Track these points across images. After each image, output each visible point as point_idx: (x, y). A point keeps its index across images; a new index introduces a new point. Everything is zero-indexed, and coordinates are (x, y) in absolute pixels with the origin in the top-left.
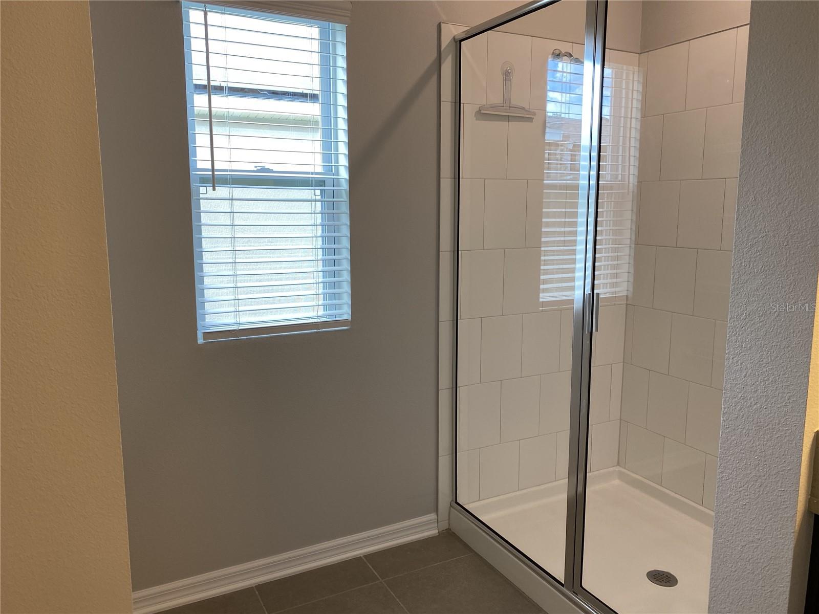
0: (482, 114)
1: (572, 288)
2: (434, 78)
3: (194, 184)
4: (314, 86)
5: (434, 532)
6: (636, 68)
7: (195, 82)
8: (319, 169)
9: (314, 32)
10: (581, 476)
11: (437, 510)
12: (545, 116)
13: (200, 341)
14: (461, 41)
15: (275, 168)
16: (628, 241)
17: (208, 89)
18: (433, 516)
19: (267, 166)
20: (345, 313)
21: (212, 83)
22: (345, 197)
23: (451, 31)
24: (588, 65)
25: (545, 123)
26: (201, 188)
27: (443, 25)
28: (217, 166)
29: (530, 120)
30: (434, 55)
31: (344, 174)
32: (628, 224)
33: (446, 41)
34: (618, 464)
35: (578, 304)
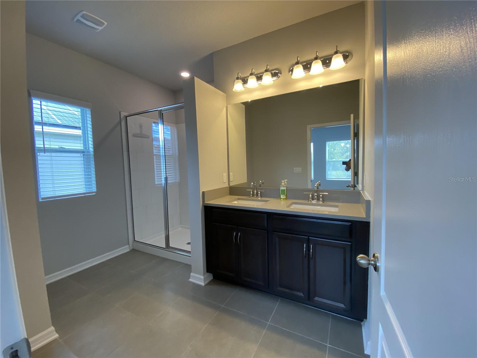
0: (134, 136)
1: (162, 181)
2: (119, 126)
3: (36, 151)
4: (80, 125)
5: (129, 250)
6: (175, 128)
7: (35, 121)
8: (82, 148)
9: (79, 110)
10: (168, 230)
11: (129, 244)
12: (153, 138)
13: (40, 200)
14: (127, 117)
15: (66, 147)
16: (178, 169)
17: (42, 124)
18: (128, 246)
19: (63, 147)
20: (94, 189)
21: (43, 122)
22: (92, 156)
23: (123, 114)
24: (160, 125)
25: (152, 139)
26: (38, 153)
27: (121, 112)
28: (46, 146)
29: (148, 138)
30: (119, 120)
31: (91, 150)
32: (177, 164)
33: (122, 116)
34: (180, 224)
35: (163, 185)
